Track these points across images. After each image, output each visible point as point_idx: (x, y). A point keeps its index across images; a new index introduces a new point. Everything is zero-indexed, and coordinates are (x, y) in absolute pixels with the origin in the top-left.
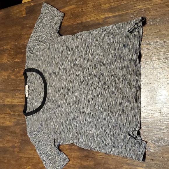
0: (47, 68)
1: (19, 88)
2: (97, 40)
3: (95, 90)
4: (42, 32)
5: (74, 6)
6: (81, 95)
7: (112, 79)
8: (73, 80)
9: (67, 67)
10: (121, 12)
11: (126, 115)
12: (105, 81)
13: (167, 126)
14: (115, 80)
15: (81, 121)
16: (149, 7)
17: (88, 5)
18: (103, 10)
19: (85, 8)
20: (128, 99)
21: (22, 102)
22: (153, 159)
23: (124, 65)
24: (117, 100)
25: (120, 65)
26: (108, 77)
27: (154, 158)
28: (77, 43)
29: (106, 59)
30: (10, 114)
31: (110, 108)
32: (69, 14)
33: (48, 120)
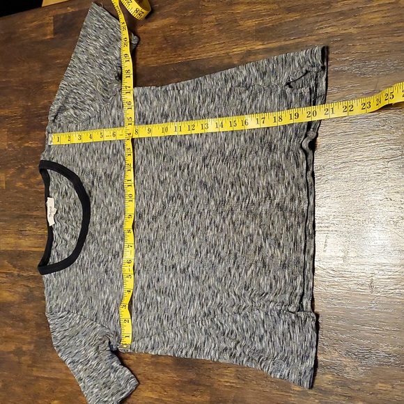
0: (91, 164)
1: (35, 213)
2: (213, 101)
3: (200, 217)
4: (86, 75)
5: (172, 20)
6: (168, 227)
7: (242, 193)
8: (150, 192)
9: (139, 163)
10: (285, 40)
11: (271, 275)
12: (225, 197)
13: (387, 319)
14: (248, 196)
15: (166, 288)
16: (352, 30)
17: (205, 19)
18: (242, 34)
19: (197, 26)
20: (276, 240)
21: (40, 247)
22: (350, 395)
23: (269, 162)
24: (250, 240)
25: (260, 160)
26: (232, 188)
27: (353, 394)
28: (166, 107)
29: (230, 147)
30: (12, 275)
31: (232, 256)
32: (159, 39)
33: (93, 287)
